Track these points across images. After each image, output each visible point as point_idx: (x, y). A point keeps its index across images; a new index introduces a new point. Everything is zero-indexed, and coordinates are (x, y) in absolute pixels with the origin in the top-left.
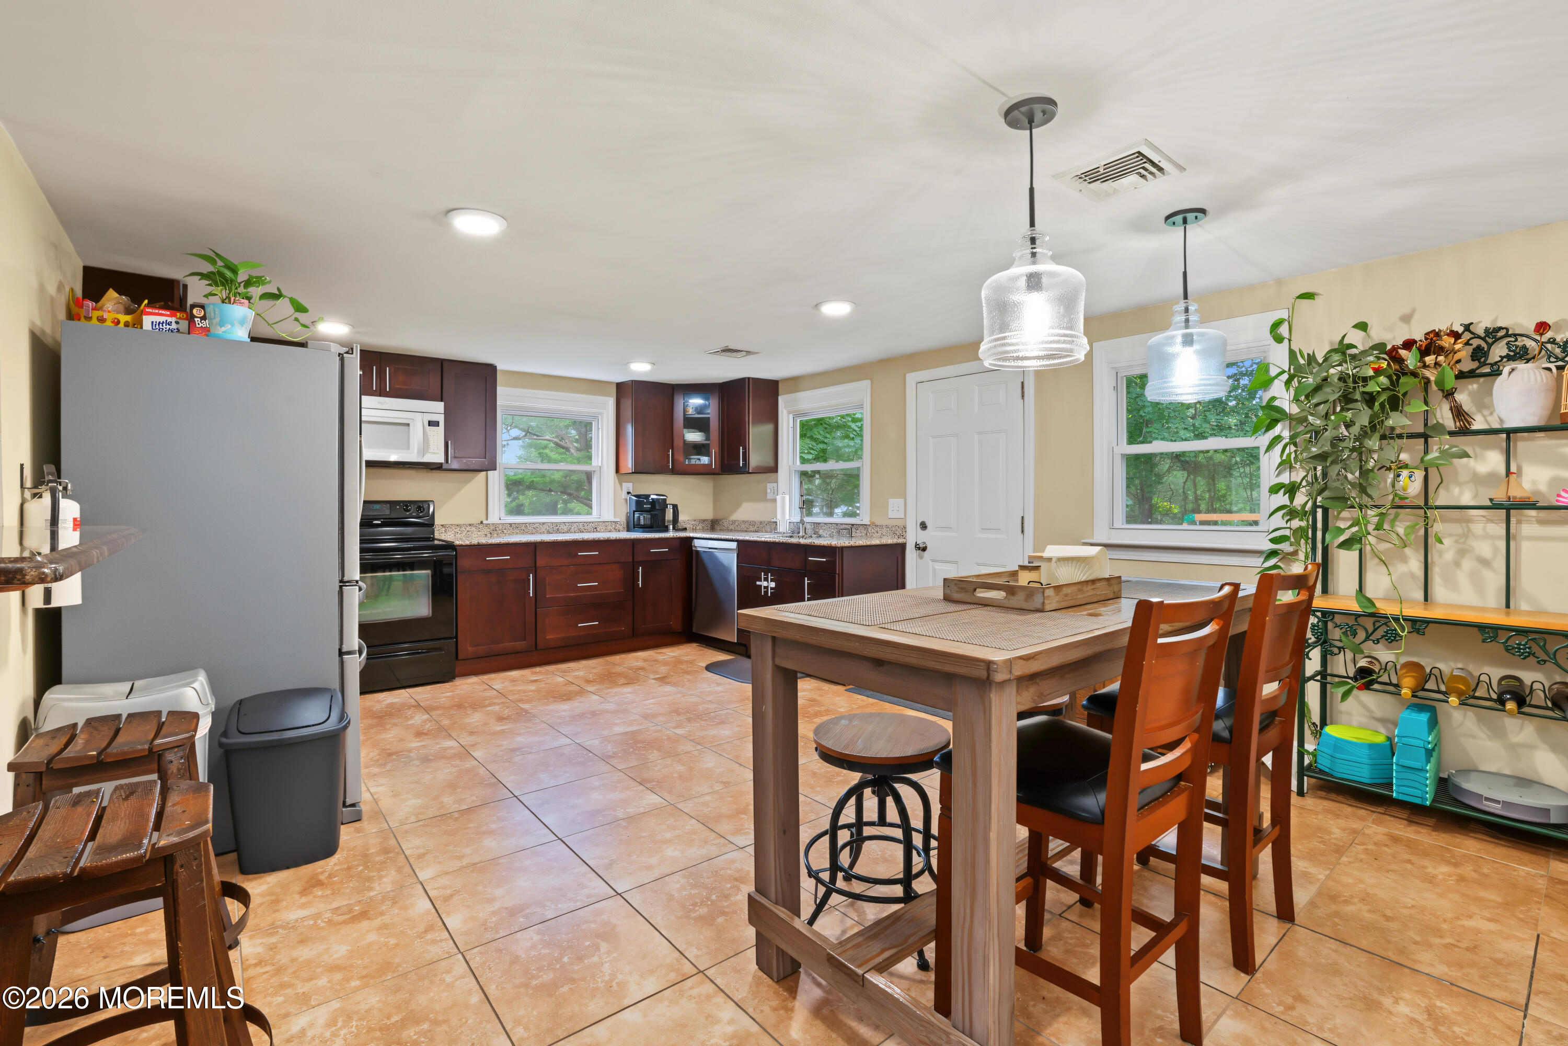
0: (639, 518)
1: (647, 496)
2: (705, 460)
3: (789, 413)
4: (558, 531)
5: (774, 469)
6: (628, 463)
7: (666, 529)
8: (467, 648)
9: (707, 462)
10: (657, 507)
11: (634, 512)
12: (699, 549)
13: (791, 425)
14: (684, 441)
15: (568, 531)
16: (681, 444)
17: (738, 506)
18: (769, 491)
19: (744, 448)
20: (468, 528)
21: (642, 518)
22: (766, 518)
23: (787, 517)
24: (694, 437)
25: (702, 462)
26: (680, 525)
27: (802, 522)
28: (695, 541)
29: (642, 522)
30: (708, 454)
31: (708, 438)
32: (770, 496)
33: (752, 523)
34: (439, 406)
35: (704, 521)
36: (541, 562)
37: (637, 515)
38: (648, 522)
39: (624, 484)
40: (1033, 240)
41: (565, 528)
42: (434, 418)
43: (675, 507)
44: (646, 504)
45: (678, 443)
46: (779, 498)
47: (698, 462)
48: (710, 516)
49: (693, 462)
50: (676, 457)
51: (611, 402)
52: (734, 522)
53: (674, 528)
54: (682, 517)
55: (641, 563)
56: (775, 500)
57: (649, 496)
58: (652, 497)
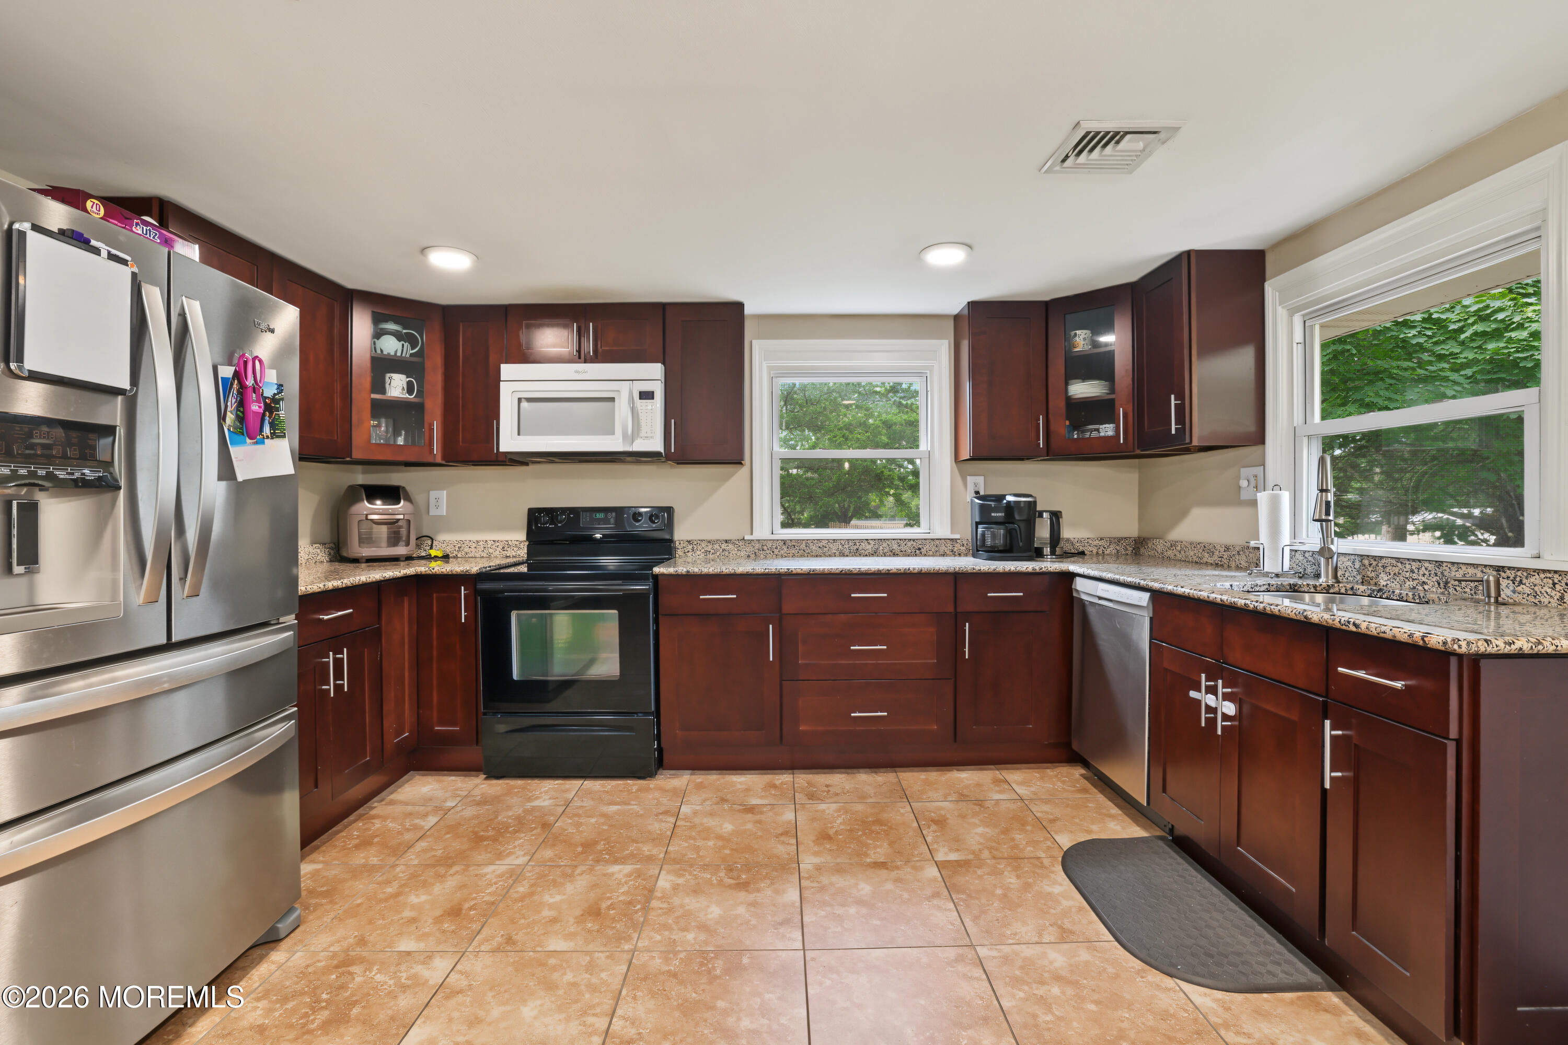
0: (983, 535)
1: (1000, 498)
2: (1107, 430)
3: (1292, 312)
4: (857, 553)
5: (1259, 438)
6: (967, 444)
7: (1038, 554)
8: (674, 732)
9: (1111, 433)
10: (1017, 517)
11: (978, 524)
13: (1298, 336)
14: (1068, 399)
15: (874, 554)
16: (1062, 404)
17: (1184, 513)
18: (1244, 483)
19: (1180, 396)
20: (724, 546)
21: (988, 536)
22: (1236, 539)
23: (1286, 538)
24: (1081, 389)
25: (1102, 434)
26: (1063, 546)
27: (1325, 551)
28: (1078, 580)
29: (989, 542)
30: (1111, 418)
31: (1112, 390)
32: (1244, 496)
33: (1209, 549)
34: (656, 370)
35: (1119, 540)
36: (789, 607)
37: (981, 529)
38: (1000, 542)
39: (970, 480)
41: (869, 548)
42: (646, 387)
43: (1056, 516)
44: (996, 510)
45: (1057, 404)
46: (1263, 498)
47: (1094, 434)
48: (1131, 529)
49: (1087, 435)
50: (1053, 427)
51: (944, 347)
52: (1173, 545)
53: (1053, 553)
54: (1067, 533)
55: (967, 616)
56: (1254, 503)
57: (1004, 497)
58: (1010, 498)
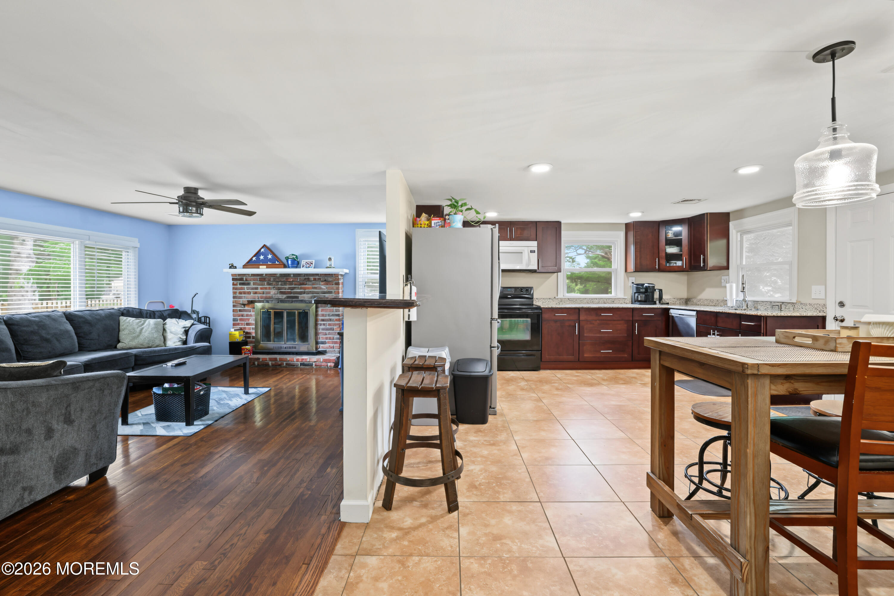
0: (638, 297)
1: (643, 285)
2: (679, 263)
3: (737, 232)
4: (593, 303)
5: (727, 268)
6: (631, 267)
7: (655, 303)
8: (546, 356)
9: (680, 265)
10: (649, 291)
11: (635, 293)
12: (673, 315)
13: (739, 239)
14: (666, 253)
15: (598, 303)
16: (664, 255)
17: (703, 290)
18: (723, 281)
19: (704, 255)
20: (549, 300)
21: (639, 297)
22: (720, 298)
23: (734, 297)
24: (672, 250)
25: (677, 265)
26: (663, 301)
27: (744, 300)
28: (671, 310)
29: (639, 299)
30: (682, 260)
31: (681, 251)
32: (723, 285)
33: (711, 301)
34: (535, 243)
35: (681, 299)
36: (582, 318)
37: (636, 295)
38: (643, 299)
39: (630, 278)
40: (835, 130)
41: (597, 301)
42: (533, 249)
43: (661, 291)
44: (642, 289)
45: (662, 254)
46: (728, 285)
47: (675, 265)
48: (685, 295)
49: (672, 265)
50: (661, 262)
51: (622, 234)
52: (700, 300)
53: (660, 302)
54: (664, 297)
55: (637, 321)
56: (725, 287)
57: (644, 284)
58: (646, 285)
